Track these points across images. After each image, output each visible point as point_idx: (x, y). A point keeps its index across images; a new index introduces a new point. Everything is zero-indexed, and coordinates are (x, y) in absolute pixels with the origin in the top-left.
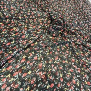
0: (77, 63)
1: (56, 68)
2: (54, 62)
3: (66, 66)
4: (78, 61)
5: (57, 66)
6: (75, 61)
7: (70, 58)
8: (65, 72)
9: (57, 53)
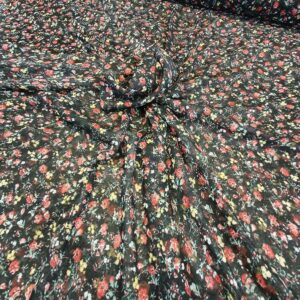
0: (63, 202)
1: (17, 162)
2: (29, 152)
3: (36, 179)
4: (70, 201)
5: (23, 163)
6: (67, 193)
7: (68, 176)
8: (17, 186)
9: (58, 142)
